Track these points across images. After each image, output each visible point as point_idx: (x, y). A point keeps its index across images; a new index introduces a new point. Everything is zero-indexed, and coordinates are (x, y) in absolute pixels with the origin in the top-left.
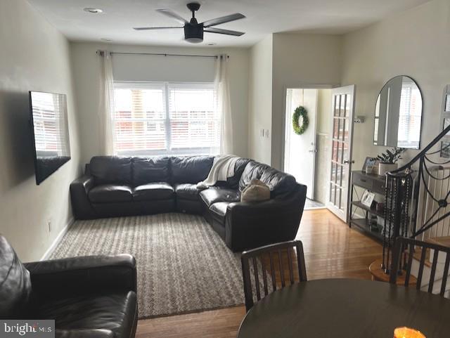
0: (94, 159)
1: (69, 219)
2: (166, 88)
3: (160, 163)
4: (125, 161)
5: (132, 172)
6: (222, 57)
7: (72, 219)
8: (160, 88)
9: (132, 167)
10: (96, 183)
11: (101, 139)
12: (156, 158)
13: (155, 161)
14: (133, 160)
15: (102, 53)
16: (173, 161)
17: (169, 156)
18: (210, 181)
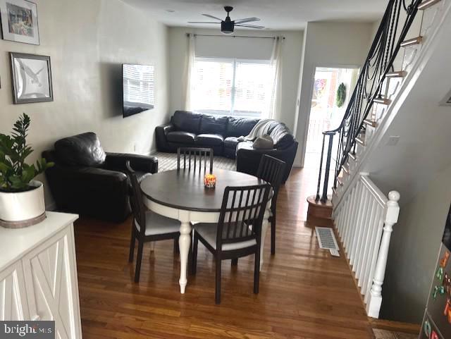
0: (177, 113)
1: (152, 149)
2: (235, 63)
3: (221, 121)
4: (196, 116)
5: (200, 124)
6: (278, 38)
7: (155, 150)
8: (230, 62)
9: (201, 121)
10: (175, 128)
11: (183, 99)
12: (217, 117)
13: (216, 119)
14: (202, 116)
15: (188, 35)
16: (230, 120)
17: (228, 116)
18: (250, 137)
